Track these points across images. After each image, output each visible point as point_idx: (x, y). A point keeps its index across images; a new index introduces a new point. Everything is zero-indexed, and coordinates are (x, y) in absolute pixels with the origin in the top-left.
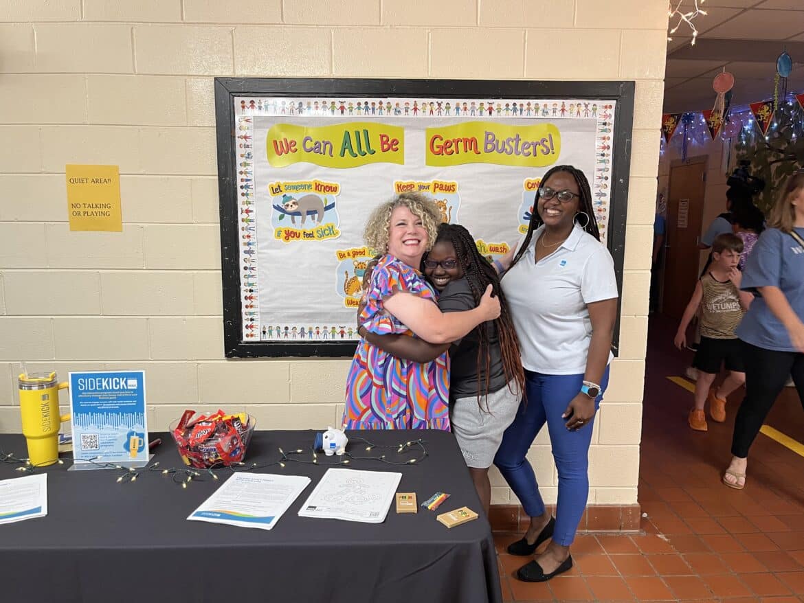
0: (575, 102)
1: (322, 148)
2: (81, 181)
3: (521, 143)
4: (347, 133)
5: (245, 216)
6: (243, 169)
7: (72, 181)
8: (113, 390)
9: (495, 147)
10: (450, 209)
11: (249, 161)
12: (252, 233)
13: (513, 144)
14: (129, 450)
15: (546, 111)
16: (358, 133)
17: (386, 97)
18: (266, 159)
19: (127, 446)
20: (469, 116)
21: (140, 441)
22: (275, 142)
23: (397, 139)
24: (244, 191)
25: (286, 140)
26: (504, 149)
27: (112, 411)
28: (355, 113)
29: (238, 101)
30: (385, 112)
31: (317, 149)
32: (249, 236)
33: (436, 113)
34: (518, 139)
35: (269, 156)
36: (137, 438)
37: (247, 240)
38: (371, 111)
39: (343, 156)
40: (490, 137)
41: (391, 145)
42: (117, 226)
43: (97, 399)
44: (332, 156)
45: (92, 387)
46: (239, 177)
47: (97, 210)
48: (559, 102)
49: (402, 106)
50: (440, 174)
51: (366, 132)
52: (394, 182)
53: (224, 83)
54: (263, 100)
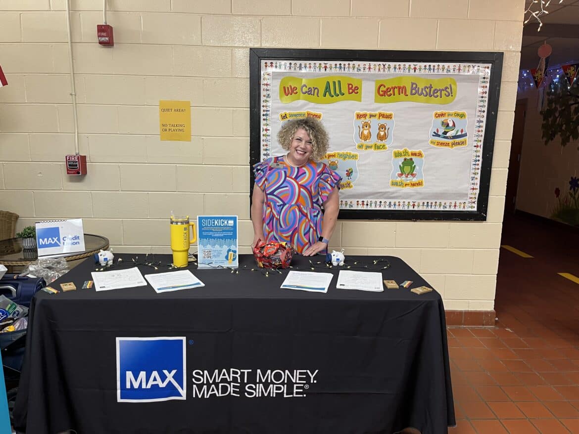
0: (467, 64)
1: (313, 92)
2: (168, 110)
3: (432, 90)
4: (328, 83)
5: (265, 132)
6: (265, 104)
7: (163, 110)
8: (220, 226)
9: (417, 92)
10: (388, 129)
11: (268, 99)
12: (268, 143)
13: (428, 90)
14: (228, 260)
15: (449, 69)
16: (334, 83)
17: (352, 61)
18: (279, 98)
19: (227, 257)
20: (402, 73)
21: (234, 255)
22: (284, 88)
23: (358, 86)
24: (265, 117)
25: (291, 86)
26: (422, 93)
27: (219, 238)
28: (333, 70)
29: (263, 62)
30: (351, 70)
31: (309, 92)
32: (266, 145)
33: (382, 70)
34: (431, 87)
35: (281, 96)
36: (232, 253)
37: (265, 147)
38: (343, 69)
39: (325, 96)
40: (414, 86)
41: (354, 90)
42: (188, 138)
43: (212, 231)
44: (318, 96)
45: (209, 224)
46: (262, 109)
47: (177, 128)
48: (457, 64)
49: (362, 67)
50: (383, 108)
51: (339, 82)
52: (355, 112)
53: (255, 51)
54: (278, 62)
